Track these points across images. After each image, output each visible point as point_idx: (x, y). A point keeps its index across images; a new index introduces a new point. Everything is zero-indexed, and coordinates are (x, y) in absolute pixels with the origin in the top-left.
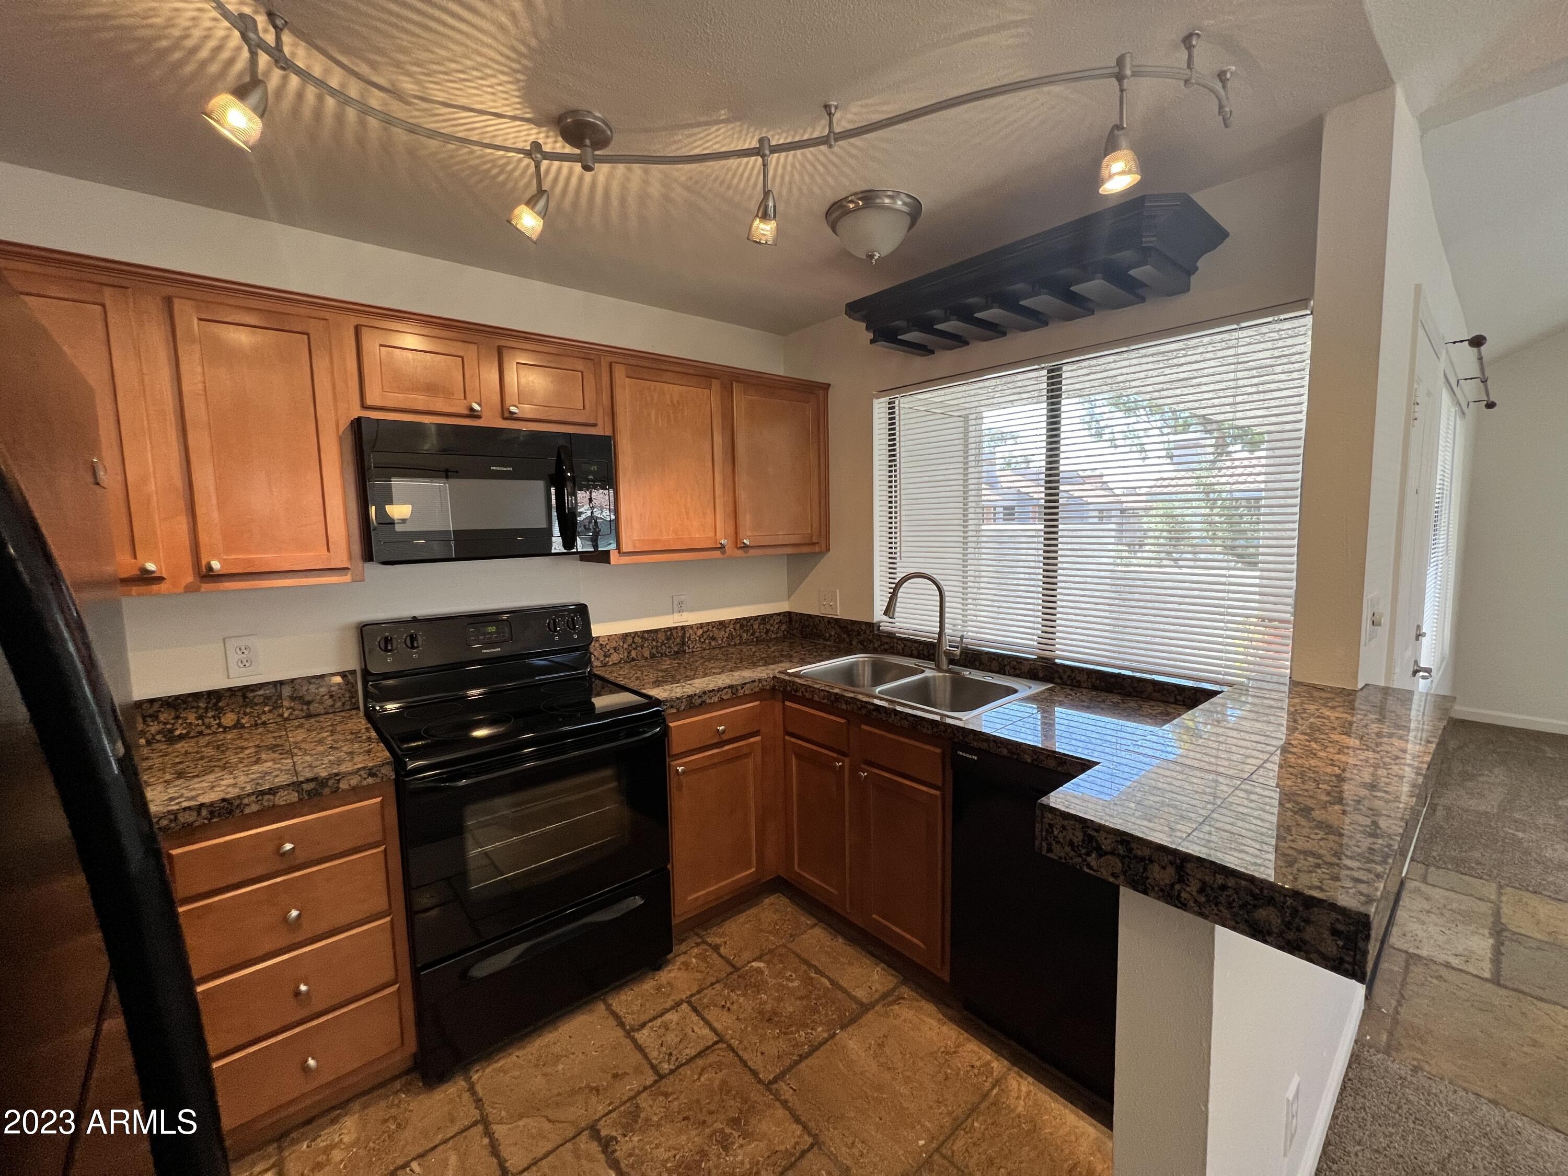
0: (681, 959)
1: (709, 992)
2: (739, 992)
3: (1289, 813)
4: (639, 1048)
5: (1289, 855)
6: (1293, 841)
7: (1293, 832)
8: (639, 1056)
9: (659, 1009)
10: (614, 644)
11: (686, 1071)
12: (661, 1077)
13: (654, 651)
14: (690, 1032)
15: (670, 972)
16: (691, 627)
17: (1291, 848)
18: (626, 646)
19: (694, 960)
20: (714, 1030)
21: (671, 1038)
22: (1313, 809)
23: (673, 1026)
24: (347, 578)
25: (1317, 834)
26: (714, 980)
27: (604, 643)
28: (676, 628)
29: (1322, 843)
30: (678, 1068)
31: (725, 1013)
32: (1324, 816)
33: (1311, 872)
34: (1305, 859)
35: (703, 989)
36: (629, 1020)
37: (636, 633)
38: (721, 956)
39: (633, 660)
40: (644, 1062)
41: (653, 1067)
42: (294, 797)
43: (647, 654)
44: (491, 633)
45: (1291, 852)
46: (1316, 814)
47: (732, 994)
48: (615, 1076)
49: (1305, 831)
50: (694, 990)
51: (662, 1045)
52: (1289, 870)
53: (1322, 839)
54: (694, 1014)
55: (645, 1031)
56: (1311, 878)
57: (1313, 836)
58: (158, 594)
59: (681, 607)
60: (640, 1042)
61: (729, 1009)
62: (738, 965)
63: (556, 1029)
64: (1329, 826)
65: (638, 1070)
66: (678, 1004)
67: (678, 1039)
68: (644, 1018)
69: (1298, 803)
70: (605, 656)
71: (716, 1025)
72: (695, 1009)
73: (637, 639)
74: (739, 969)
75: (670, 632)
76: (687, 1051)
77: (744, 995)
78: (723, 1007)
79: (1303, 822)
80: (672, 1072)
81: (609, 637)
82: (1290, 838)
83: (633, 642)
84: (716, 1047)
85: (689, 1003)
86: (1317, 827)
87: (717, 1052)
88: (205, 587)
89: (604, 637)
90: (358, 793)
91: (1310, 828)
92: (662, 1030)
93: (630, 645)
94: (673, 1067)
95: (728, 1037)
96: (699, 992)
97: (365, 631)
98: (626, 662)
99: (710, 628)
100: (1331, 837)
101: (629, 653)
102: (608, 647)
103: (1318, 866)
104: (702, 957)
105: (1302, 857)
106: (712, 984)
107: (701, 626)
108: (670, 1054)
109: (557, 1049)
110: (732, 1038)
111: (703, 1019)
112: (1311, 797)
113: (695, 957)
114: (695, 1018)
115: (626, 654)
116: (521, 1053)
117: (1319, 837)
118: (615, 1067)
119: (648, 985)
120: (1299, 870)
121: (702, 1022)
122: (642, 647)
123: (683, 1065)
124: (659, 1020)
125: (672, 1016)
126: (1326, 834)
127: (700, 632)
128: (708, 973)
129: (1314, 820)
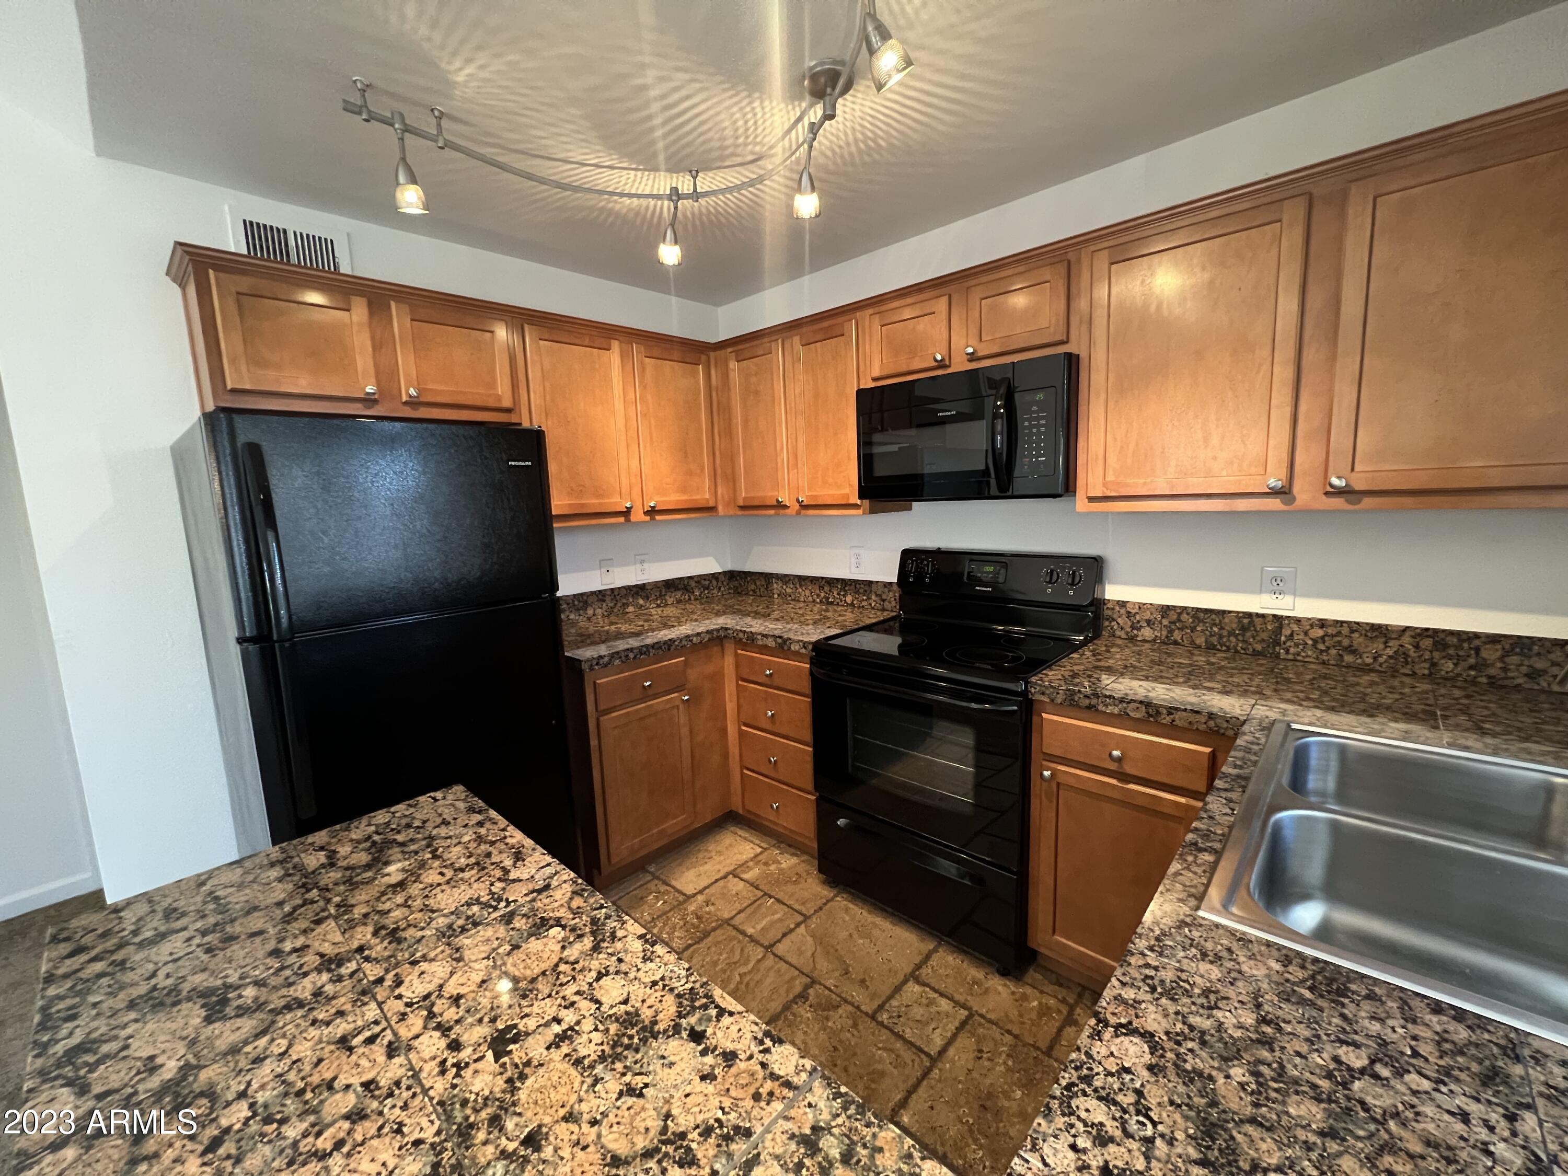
0: (1029, 990)
1: (995, 1032)
2: (1010, 1063)
3: (233, 979)
4: (898, 989)
5: (178, 919)
6: (189, 939)
7: (200, 953)
8: (888, 993)
9: (950, 991)
10: (1147, 615)
11: (885, 1035)
12: (873, 1017)
13: (1214, 640)
14: (933, 1026)
15: (1005, 985)
16: (1298, 621)
17: (185, 929)
18: (1165, 622)
19: (1035, 1003)
20: (943, 1051)
21: (918, 1012)
22: (208, 1020)
23: (933, 1009)
24: (860, 511)
25: (168, 976)
26: (1016, 1031)
27: (1133, 611)
28: (1263, 616)
29: (151, 967)
30: (886, 1027)
31: (972, 1056)
32: (180, 1022)
33: (140, 920)
34: (156, 929)
35: (996, 1024)
36: (925, 972)
37: (1185, 609)
38: (1060, 1030)
39: (1176, 643)
40: (883, 998)
41: (881, 1007)
42: (773, 644)
43: (1200, 641)
44: (989, 573)
45: (178, 924)
46: (194, 1014)
47: (1004, 1056)
48: (863, 981)
49: (185, 967)
50: (992, 1016)
51: (907, 1006)
52: (165, 904)
53: (154, 975)
54: (957, 1024)
55: (917, 988)
56: (135, 914)
57: (169, 968)
58: (785, 515)
59: (1277, 585)
60: (905, 988)
61: (980, 1058)
62: (1055, 1053)
63: (894, 925)
64: (158, 1006)
65: (873, 997)
66: (964, 1006)
67: (918, 1018)
68: (933, 982)
69: (243, 1011)
70: (1133, 627)
71: (951, 1052)
72: (963, 1024)
73: (1184, 617)
74: (1050, 1056)
75: (1248, 620)
76: (908, 1030)
77: (1009, 1070)
78: (980, 1051)
79: (198, 980)
80: (881, 1024)
81: (1141, 606)
82: (197, 941)
83: (1179, 620)
84: (923, 1056)
85: (970, 1016)
86: (174, 990)
87: (917, 1060)
88: (803, 512)
89: (1134, 604)
90: (797, 655)
91: (183, 979)
92: (924, 1001)
93: (1174, 623)
94: (886, 1022)
95: (940, 1065)
96: (990, 1021)
97: (907, 554)
98: (1163, 643)
99: (1345, 631)
100: (143, 989)
101: (1171, 632)
102: (1138, 617)
103: (135, 933)
104: (1044, 1011)
105: (163, 929)
106: (1009, 1032)
107: (1322, 623)
108: (899, 1016)
109: (876, 932)
110: (940, 1070)
111: (954, 1036)
112: (234, 1050)
113: (1040, 1003)
114: (952, 1027)
115: (1164, 633)
116: (865, 913)
117: (161, 974)
118: (872, 978)
119: (975, 973)
120: (153, 911)
121: (949, 1035)
122: (1193, 629)
123: (891, 1031)
124: (936, 995)
125: (945, 1005)
126: (155, 988)
127: (1320, 633)
128: (1023, 1023)
129: (189, 999)
